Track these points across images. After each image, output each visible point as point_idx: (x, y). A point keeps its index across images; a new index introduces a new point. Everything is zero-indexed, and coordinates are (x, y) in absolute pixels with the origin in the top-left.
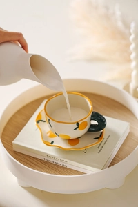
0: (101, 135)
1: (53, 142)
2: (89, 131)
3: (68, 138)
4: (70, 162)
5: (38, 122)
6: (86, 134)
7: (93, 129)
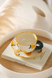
0: (41, 51)
1: (19, 55)
2: (35, 49)
3: (26, 52)
5: (12, 46)
6: (34, 50)
7: (37, 48)
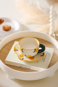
4: (32, 67)
5: (15, 51)
